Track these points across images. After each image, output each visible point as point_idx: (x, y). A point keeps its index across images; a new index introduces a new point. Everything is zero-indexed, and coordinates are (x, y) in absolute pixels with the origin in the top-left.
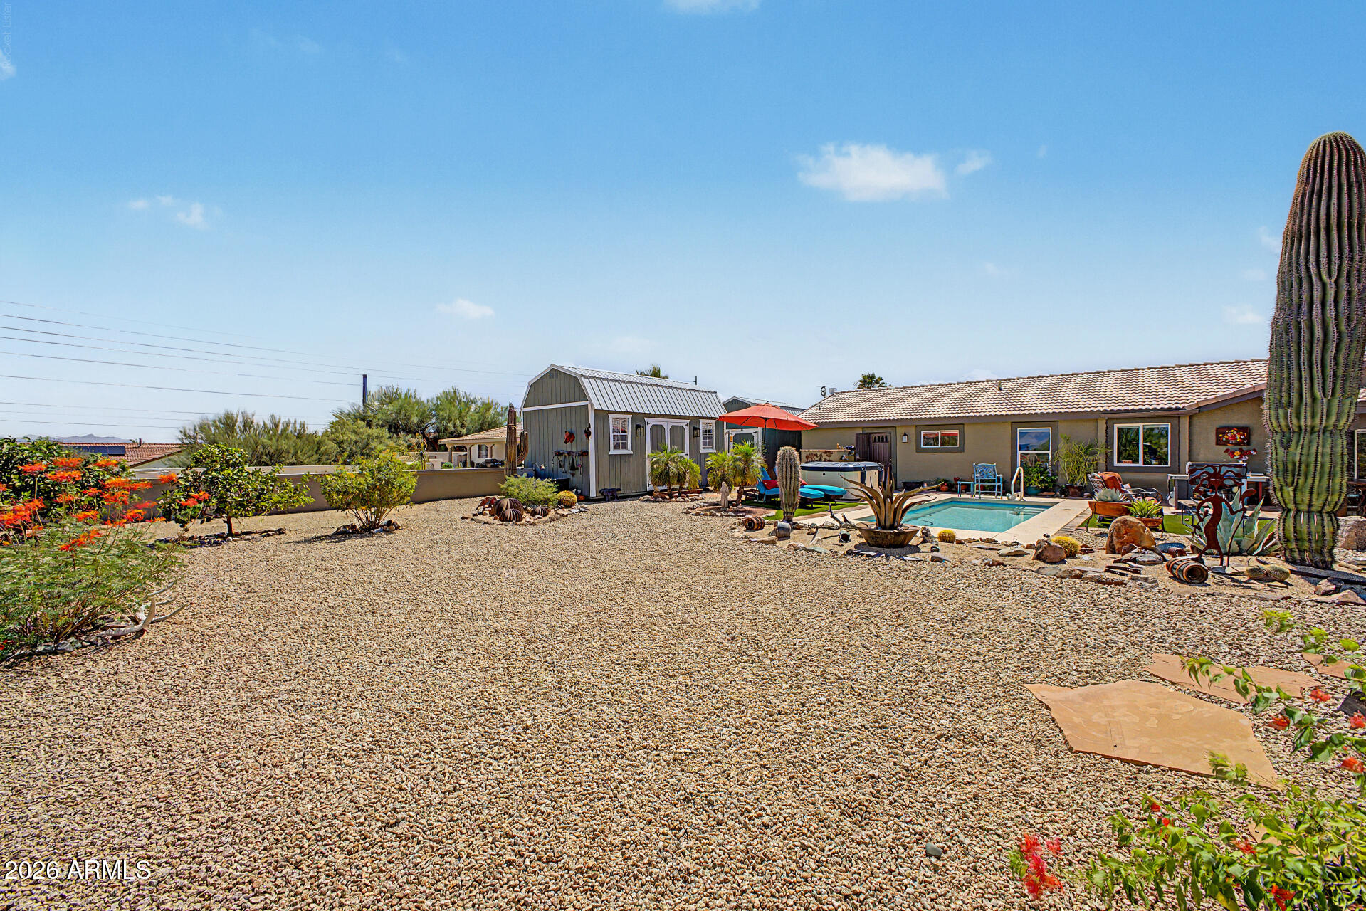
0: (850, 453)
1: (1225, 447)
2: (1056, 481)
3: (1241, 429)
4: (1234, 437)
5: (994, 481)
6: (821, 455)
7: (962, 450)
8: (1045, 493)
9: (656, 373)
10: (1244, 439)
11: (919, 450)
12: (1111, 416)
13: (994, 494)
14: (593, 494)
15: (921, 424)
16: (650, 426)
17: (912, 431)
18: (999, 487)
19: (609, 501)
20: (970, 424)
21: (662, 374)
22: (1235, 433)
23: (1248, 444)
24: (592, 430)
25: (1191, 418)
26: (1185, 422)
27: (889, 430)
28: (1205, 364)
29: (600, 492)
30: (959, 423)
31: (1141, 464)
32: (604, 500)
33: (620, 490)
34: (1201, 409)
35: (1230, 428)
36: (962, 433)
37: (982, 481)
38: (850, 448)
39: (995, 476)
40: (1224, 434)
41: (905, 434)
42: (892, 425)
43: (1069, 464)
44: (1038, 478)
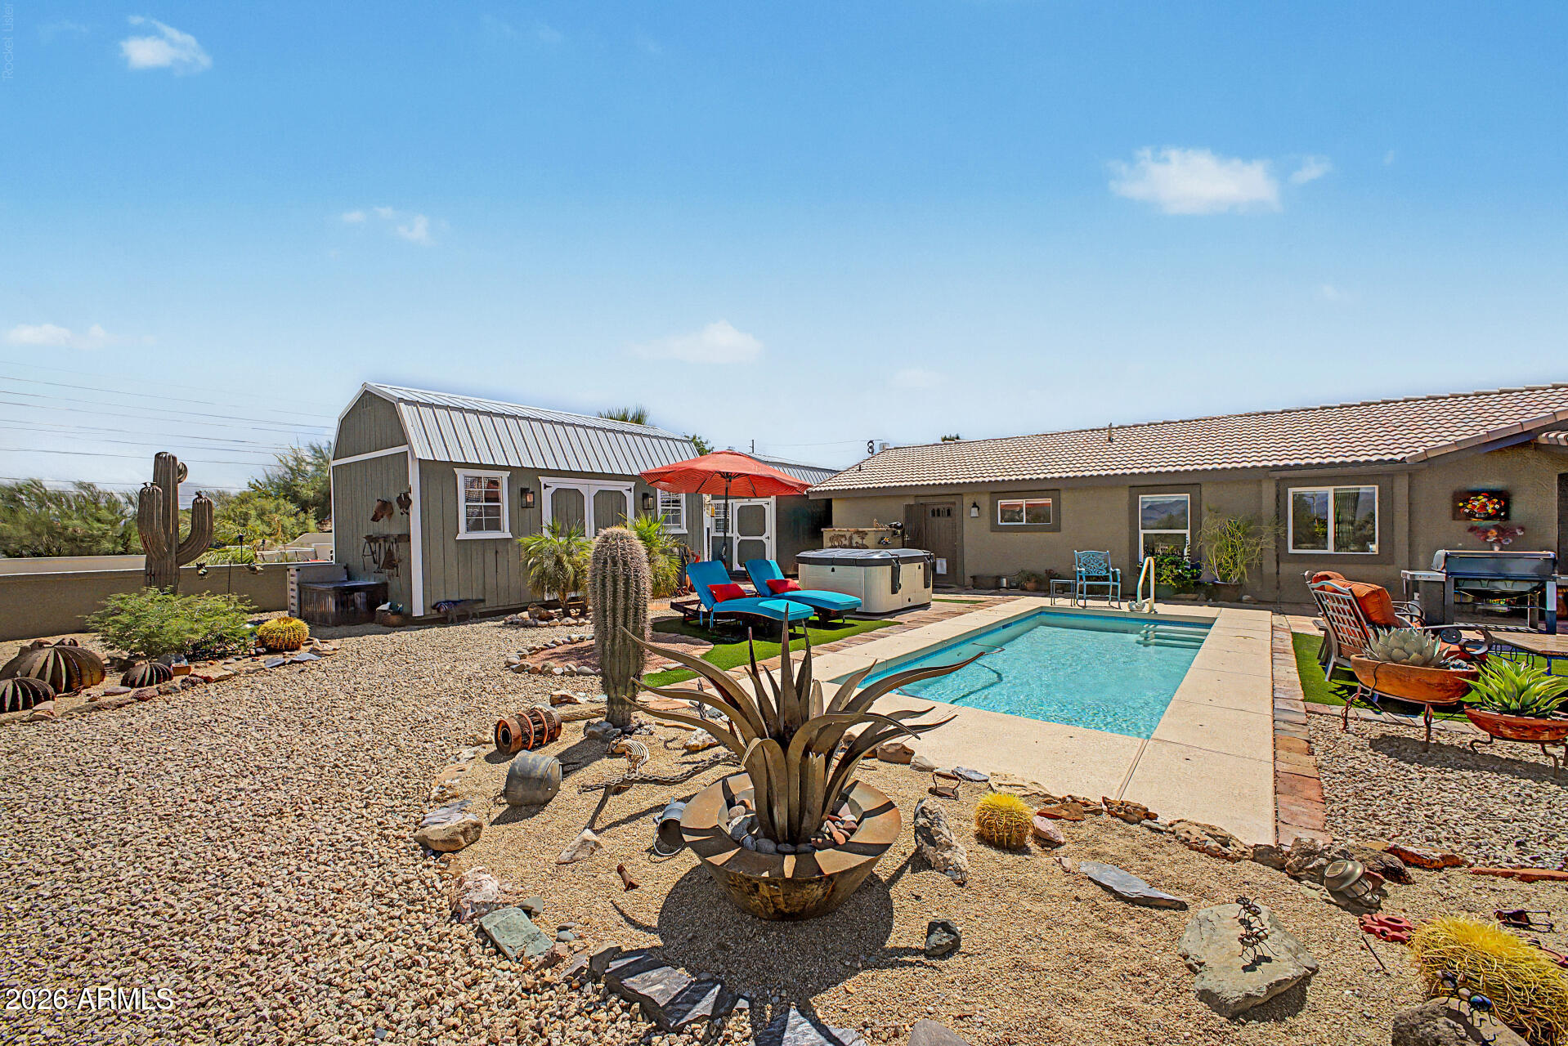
0: (895, 533)
1: (1469, 524)
2: (1198, 576)
3: (1491, 494)
4: (1484, 506)
5: (1106, 579)
6: (851, 538)
7: (1057, 528)
8: (1182, 595)
9: (639, 419)
10: (1499, 511)
11: (995, 528)
12: (1284, 474)
13: (1107, 599)
14: (418, 610)
15: (999, 490)
16: (551, 491)
17: (984, 501)
18: (1115, 587)
19: (453, 623)
20: (1067, 489)
21: (648, 420)
22: (1484, 500)
23: (1507, 517)
24: (415, 496)
25: (1410, 475)
26: (1401, 486)
27: (952, 500)
28: (1406, 401)
29: (434, 607)
30: (1052, 488)
31: (1331, 550)
32: (443, 621)
33: (483, 601)
34: (1428, 463)
35: (1476, 493)
36: (1057, 503)
37: (1088, 578)
38: (896, 526)
39: (1107, 569)
40: (1467, 501)
41: (975, 505)
42: (957, 491)
43: (1219, 549)
44: (1172, 571)
